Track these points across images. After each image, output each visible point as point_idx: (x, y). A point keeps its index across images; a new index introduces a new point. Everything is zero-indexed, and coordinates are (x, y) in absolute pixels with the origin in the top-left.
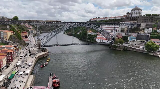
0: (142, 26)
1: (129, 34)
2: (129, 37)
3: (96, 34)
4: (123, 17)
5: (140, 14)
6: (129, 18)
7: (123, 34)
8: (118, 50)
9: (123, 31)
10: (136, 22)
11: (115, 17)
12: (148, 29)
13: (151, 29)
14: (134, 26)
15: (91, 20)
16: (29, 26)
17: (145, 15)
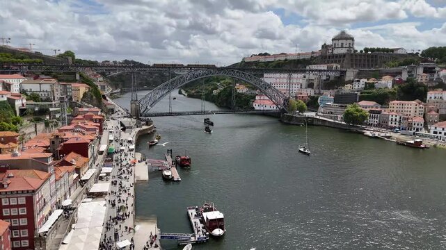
0: (350, 75)
1: (322, 91)
2: (319, 99)
3: (254, 92)
4: (315, 55)
5: (350, 47)
6: (326, 57)
7: (311, 92)
8: (293, 124)
9: (310, 85)
10: (339, 66)
11: (299, 54)
12: (359, 81)
13: (366, 80)
14: (332, 75)
15: (246, 61)
16: (95, 76)
17: (363, 49)
